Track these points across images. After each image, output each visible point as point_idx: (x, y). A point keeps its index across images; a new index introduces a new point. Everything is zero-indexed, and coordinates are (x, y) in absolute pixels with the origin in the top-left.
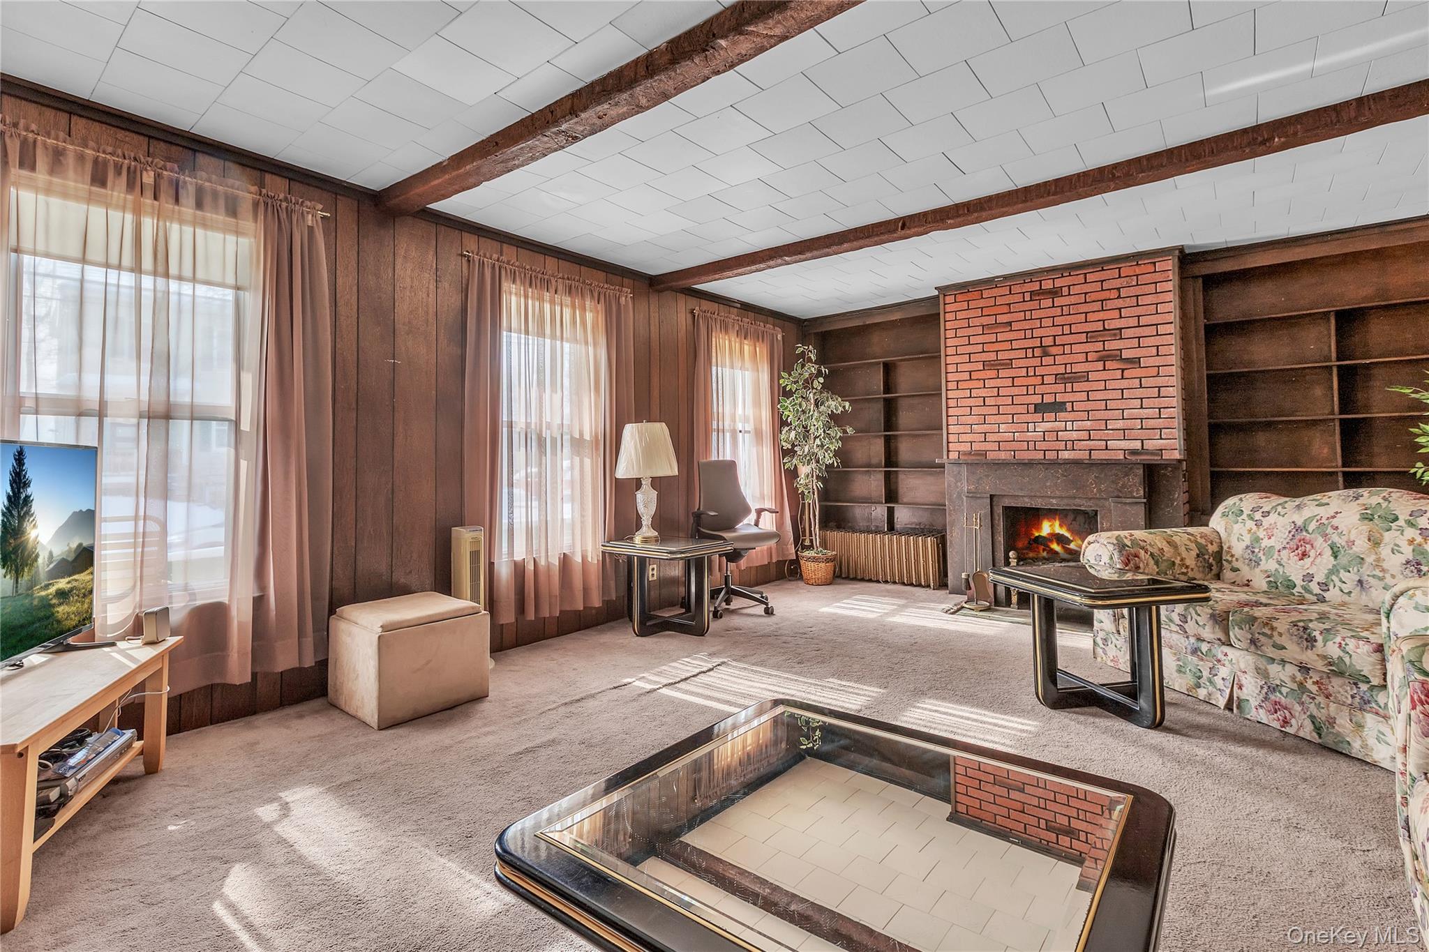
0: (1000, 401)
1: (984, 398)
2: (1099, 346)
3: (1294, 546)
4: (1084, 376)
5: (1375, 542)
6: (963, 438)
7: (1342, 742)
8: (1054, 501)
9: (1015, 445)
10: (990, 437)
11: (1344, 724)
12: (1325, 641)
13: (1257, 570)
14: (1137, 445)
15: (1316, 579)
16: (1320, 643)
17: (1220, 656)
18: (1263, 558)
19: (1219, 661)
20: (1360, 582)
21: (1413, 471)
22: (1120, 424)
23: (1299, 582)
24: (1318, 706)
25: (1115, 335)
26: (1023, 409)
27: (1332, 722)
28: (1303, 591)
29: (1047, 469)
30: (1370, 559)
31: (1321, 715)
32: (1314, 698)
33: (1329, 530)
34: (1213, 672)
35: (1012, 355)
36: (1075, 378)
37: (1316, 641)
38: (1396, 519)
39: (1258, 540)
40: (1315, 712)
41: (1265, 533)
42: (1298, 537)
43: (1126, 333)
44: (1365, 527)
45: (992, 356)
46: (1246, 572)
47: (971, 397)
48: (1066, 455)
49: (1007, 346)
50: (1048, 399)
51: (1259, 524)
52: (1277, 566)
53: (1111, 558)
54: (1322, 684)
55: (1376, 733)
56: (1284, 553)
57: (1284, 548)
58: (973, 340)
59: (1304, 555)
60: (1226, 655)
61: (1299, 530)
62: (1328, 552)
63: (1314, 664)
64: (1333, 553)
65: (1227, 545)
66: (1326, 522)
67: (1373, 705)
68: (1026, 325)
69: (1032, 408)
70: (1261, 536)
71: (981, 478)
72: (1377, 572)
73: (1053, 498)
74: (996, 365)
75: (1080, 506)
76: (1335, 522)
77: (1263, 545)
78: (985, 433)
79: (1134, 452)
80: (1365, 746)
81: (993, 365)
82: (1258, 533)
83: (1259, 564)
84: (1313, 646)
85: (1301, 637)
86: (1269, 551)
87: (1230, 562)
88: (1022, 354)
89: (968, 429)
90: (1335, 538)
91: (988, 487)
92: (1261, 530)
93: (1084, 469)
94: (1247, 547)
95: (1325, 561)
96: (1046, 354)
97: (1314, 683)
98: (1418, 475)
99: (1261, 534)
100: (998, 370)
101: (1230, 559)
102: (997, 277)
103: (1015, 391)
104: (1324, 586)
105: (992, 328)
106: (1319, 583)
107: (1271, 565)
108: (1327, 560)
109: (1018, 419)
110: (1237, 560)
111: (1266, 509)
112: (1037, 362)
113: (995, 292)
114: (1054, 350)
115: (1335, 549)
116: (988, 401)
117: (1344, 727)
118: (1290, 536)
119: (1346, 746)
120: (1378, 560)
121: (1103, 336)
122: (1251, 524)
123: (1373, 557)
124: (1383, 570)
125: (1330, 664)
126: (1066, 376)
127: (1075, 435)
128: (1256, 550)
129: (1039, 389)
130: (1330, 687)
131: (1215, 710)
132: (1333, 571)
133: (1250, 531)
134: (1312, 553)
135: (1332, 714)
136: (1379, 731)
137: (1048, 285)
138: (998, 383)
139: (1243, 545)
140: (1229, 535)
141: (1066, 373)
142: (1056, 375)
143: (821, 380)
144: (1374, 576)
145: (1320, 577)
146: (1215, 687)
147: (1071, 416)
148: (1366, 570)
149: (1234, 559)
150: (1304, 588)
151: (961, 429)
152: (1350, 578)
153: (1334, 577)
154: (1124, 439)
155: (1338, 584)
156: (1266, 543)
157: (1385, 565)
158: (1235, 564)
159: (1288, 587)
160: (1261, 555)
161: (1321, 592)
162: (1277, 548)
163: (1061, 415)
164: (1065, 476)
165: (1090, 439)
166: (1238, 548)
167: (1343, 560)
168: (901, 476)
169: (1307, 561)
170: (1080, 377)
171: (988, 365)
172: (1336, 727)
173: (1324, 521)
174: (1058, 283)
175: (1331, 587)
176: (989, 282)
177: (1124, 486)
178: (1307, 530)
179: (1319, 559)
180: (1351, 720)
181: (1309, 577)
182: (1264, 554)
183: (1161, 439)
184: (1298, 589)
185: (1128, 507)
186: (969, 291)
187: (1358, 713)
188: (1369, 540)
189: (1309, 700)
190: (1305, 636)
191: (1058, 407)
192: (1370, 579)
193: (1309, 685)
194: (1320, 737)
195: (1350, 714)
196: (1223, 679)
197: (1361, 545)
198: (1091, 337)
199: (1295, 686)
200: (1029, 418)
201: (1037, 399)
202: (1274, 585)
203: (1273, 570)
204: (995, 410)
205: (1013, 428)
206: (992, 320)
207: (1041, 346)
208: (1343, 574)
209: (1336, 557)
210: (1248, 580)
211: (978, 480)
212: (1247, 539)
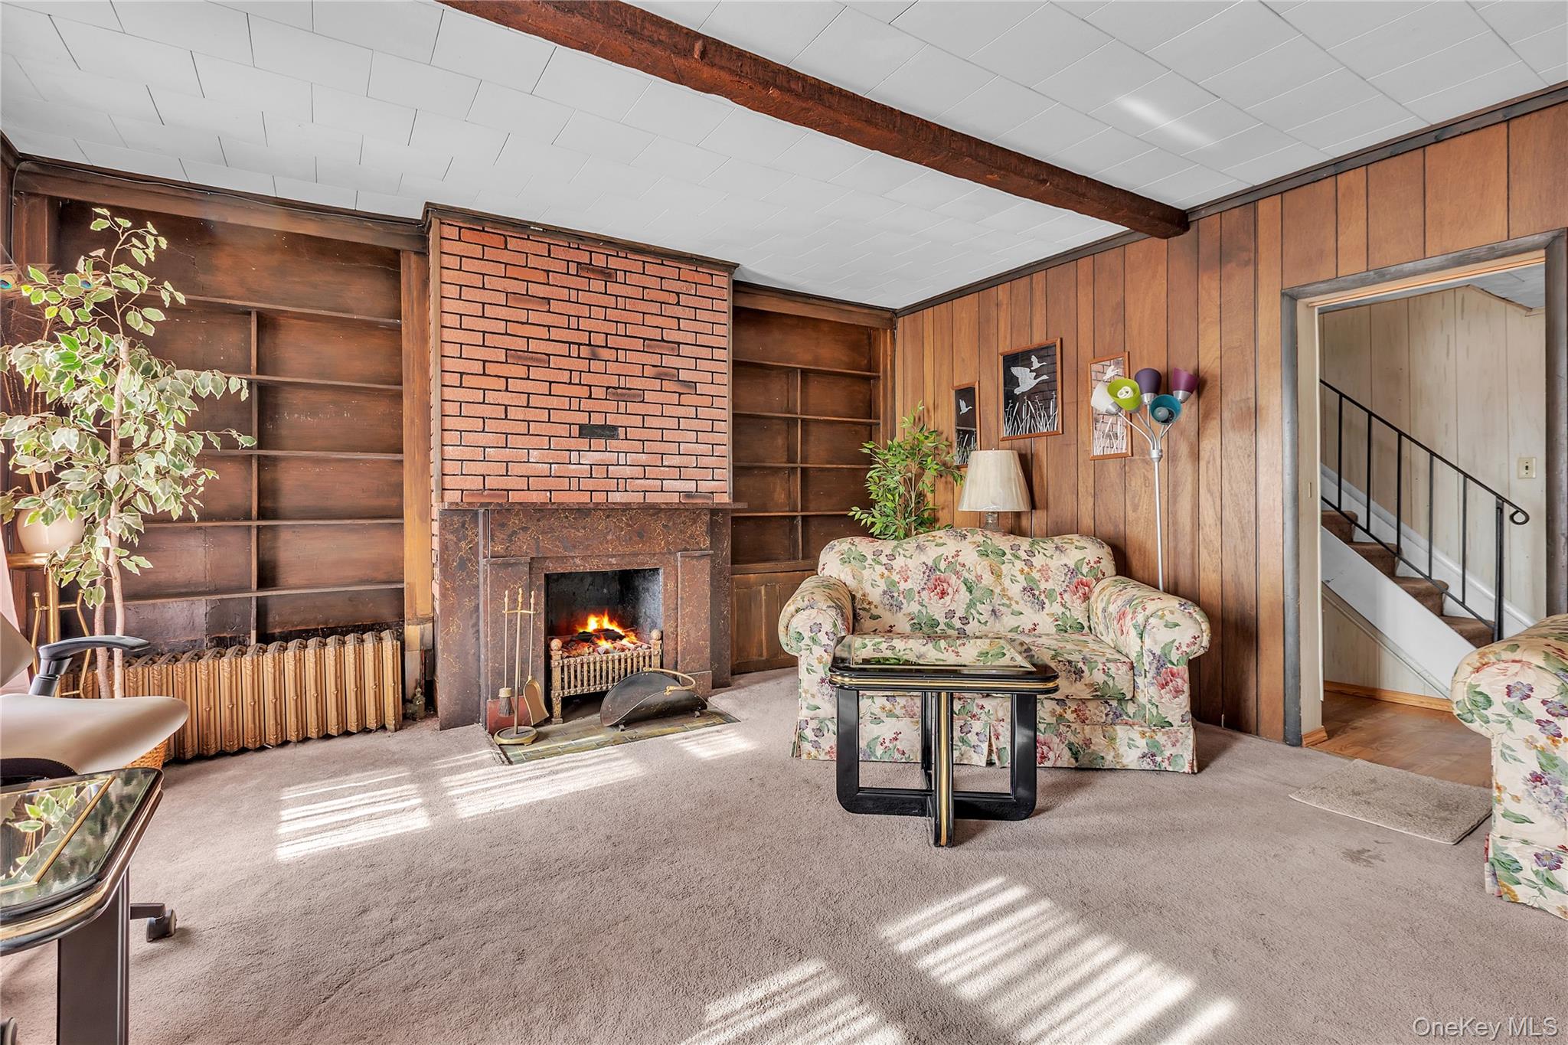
0: (531, 414)
1: (506, 406)
2: (655, 359)
3: (930, 585)
4: (640, 395)
5: (997, 575)
6: (468, 468)
7: (1096, 759)
8: (613, 561)
9: (552, 483)
10: (514, 469)
11: (1099, 742)
12: (1091, 670)
13: (900, 615)
14: (690, 486)
15: (957, 615)
16: (1087, 673)
17: (976, 710)
18: (904, 601)
19: (974, 716)
20: (993, 611)
21: (851, 514)
22: (676, 461)
23: (942, 620)
24: (1075, 733)
25: (673, 349)
26: (563, 430)
27: (1088, 743)
28: (946, 628)
29: (608, 516)
30: (997, 591)
31: (1076, 740)
32: (1069, 727)
33: (959, 568)
34: (965, 730)
35: (550, 348)
36: (629, 396)
37: (1083, 672)
38: (1004, 554)
39: (894, 584)
40: (1072, 739)
41: (899, 576)
42: (933, 577)
43: (685, 350)
44: (985, 562)
45: (521, 344)
46: (888, 618)
47: (483, 403)
48: (617, 498)
49: (542, 333)
50: (597, 420)
51: (890, 569)
52: (920, 608)
53: (835, 626)
54: (1080, 710)
55: (1127, 740)
56: (924, 594)
57: (923, 589)
58: (489, 311)
59: (943, 594)
60: (982, 707)
61: (933, 569)
62: (963, 588)
63: (1079, 694)
64: (968, 588)
65: (861, 592)
66: (953, 560)
67: (1125, 717)
68: (572, 309)
69: (575, 430)
70: (897, 580)
71: (514, 532)
72: (1005, 601)
73: (613, 556)
74: (526, 359)
75: (644, 564)
76: (960, 559)
77: (901, 589)
78: (507, 462)
79: (688, 495)
80: (1117, 756)
81: (520, 358)
82: (893, 577)
83: (901, 608)
84: (1081, 677)
85: (1070, 671)
86: (908, 594)
87: (868, 611)
88: (563, 349)
89: (478, 454)
90: (966, 575)
91: (525, 545)
92: (894, 573)
93: (651, 515)
94: (885, 593)
95: (962, 597)
96: (595, 357)
97: (1073, 712)
98: (857, 517)
99: (896, 577)
100: (529, 366)
101: (868, 607)
102: (535, 224)
103: (554, 402)
104: (965, 620)
105: (521, 300)
106: (960, 618)
107: (914, 607)
108: (964, 595)
109: (557, 444)
110: (876, 607)
111: (888, 551)
112: (583, 365)
113: (527, 246)
114: (605, 354)
115: (968, 584)
116: (512, 413)
117: (1100, 744)
118: (926, 576)
119: (1100, 761)
120: (1003, 590)
121: (662, 347)
122: (880, 569)
123: (1000, 588)
124: (1009, 599)
125: (1096, 690)
126: (619, 391)
127: (628, 471)
128: (896, 594)
129: (586, 405)
130: (1087, 712)
131: (977, 771)
132: (971, 605)
133: (882, 575)
134: (950, 591)
135: (1088, 736)
136: (1130, 739)
137: (599, 261)
138: (528, 386)
139: (879, 591)
140: (860, 582)
141: (619, 388)
142: (608, 388)
143: (156, 315)
144: (1003, 605)
145: (960, 613)
146: (969, 745)
147: (624, 445)
148: (996, 600)
149: (872, 607)
150: (947, 624)
151: (467, 453)
152: (985, 609)
153: (972, 611)
154: (680, 479)
155: (977, 616)
156: (903, 586)
157: (1009, 594)
158: (874, 612)
159: (932, 626)
160: (901, 598)
161: (962, 626)
162: (916, 590)
163: (613, 444)
164: (630, 526)
165: (645, 478)
166: (875, 595)
167: (977, 593)
168: (285, 536)
169: (947, 599)
170: (635, 396)
171: (512, 356)
172: (1092, 747)
173: (950, 559)
174: (614, 263)
175: (971, 620)
176: (521, 227)
177: (692, 536)
178: (939, 570)
179: (957, 596)
180: (1104, 736)
181: (950, 614)
182: (904, 598)
183: (713, 480)
184: (942, 626)
185: (694, 562)
186: (483, 231)
187: (1109, 728)
188: (992, 573)
189: (1065, 729)
190: (1073, 670)
191: (608, 432)
192: (1001, 608)
193: (1070, 716)
194: (1077, 761)
195: (1103, 731)
196: (977, 734)
197: (988, 579)
198: (649, 346)
199: (1053, 720)
200: (573, 443)
201: (583, 419)
202: (919, 626)
203: (916, 612)
204: (522, 428)
205: (551, 456)
206: (520, 287)
207: (590, 344)
208: (979, 607)
209: (971, 592)
210: (891, 627)
211: (511, 536)
212: (882, 585)
